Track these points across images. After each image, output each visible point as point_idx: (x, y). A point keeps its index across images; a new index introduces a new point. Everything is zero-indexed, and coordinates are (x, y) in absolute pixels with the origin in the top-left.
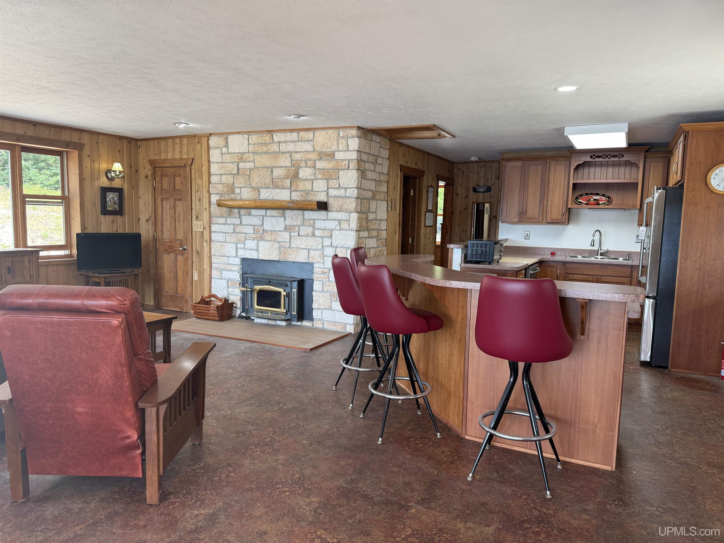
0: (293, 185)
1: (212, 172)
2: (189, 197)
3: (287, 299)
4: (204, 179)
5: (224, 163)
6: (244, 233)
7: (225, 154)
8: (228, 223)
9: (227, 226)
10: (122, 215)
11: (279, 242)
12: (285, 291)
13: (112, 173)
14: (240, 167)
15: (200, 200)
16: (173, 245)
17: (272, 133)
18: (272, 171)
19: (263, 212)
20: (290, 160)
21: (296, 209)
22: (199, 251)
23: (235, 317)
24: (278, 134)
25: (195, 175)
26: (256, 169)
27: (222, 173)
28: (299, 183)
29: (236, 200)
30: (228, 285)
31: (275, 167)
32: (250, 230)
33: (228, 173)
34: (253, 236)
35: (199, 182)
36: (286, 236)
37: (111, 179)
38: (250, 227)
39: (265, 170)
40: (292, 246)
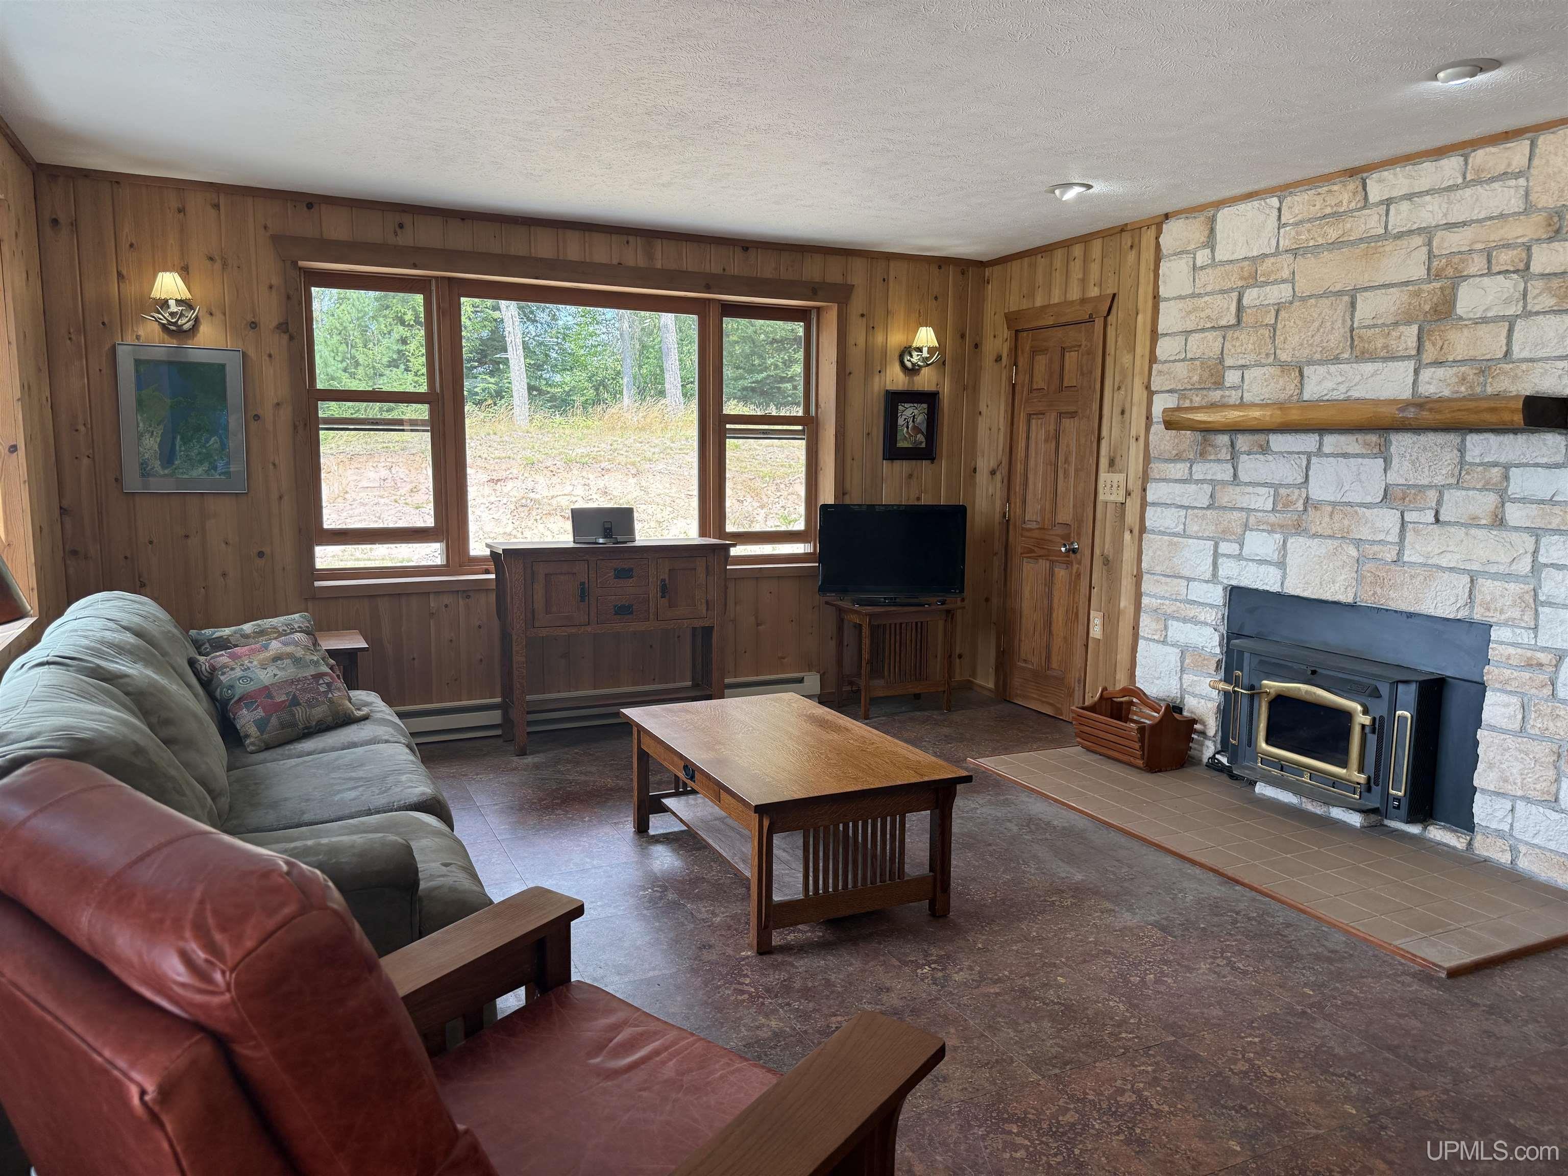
0: (1428, 345)
1: (1161, 329)
2: (1096, 406)
3: (1372, 739)
4: (1139, 350)
5: (1199, 295)
6: (1242, 509)
7: (1202, 268)
8: (1195, 477)
9: (1194, 486)
10: (932, 459)
11: (1358, 543)
12: (1366, 712)
13: (915, 354)
14: (1246, 301)
15: (1123, 412)
16: (1047, 537)
17: (1365, 175)
18: (1353, 305)
19: (1309, 442)
20: (1425, 257)
21: (1435, 430)
22: (1110, 558)
23: (1198, 762)
24: (1386, 173)
25: (1116, 342)
26: (1297, 304)
27: (1190, 326)
28: (1452, 335)
29: (1225, 406)
30: (1182, 662)
31: (1366, 289)
32: (1262, 500)
33: (1209, 325)
34: (1272, 518)
35: (1126, 359)
36: (1388, 520)
37: (912, 371)
38: (1263, 490)
39: (1327, 302)
40: (1406, 559)
